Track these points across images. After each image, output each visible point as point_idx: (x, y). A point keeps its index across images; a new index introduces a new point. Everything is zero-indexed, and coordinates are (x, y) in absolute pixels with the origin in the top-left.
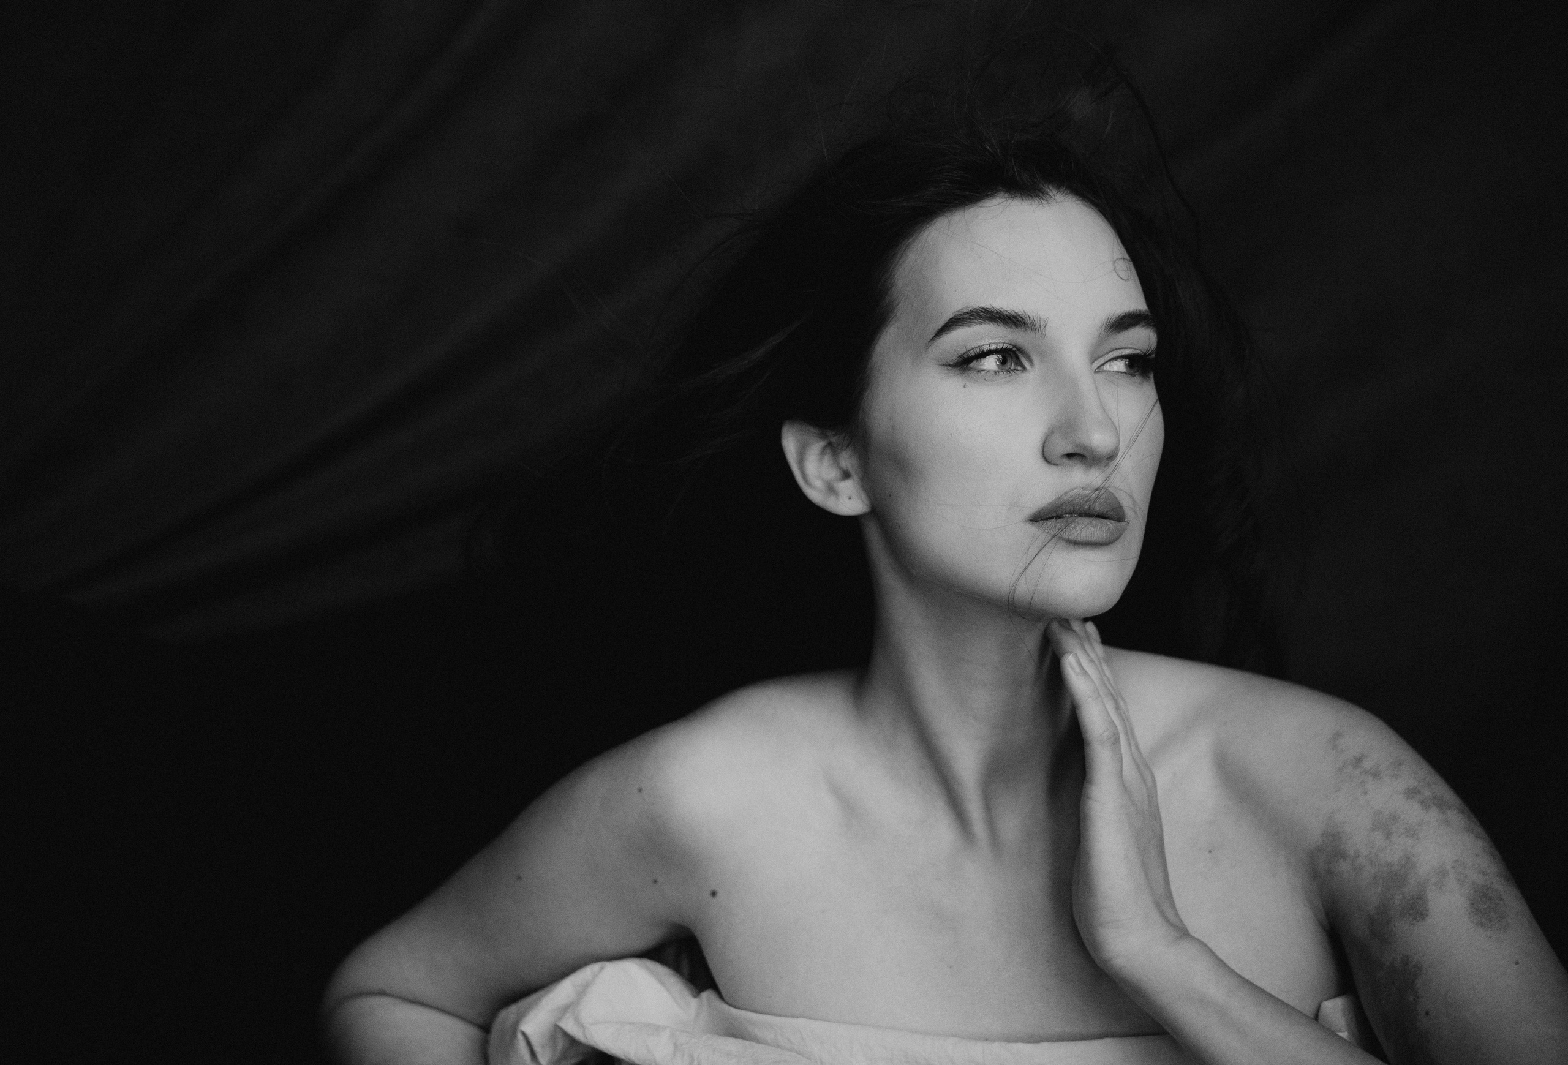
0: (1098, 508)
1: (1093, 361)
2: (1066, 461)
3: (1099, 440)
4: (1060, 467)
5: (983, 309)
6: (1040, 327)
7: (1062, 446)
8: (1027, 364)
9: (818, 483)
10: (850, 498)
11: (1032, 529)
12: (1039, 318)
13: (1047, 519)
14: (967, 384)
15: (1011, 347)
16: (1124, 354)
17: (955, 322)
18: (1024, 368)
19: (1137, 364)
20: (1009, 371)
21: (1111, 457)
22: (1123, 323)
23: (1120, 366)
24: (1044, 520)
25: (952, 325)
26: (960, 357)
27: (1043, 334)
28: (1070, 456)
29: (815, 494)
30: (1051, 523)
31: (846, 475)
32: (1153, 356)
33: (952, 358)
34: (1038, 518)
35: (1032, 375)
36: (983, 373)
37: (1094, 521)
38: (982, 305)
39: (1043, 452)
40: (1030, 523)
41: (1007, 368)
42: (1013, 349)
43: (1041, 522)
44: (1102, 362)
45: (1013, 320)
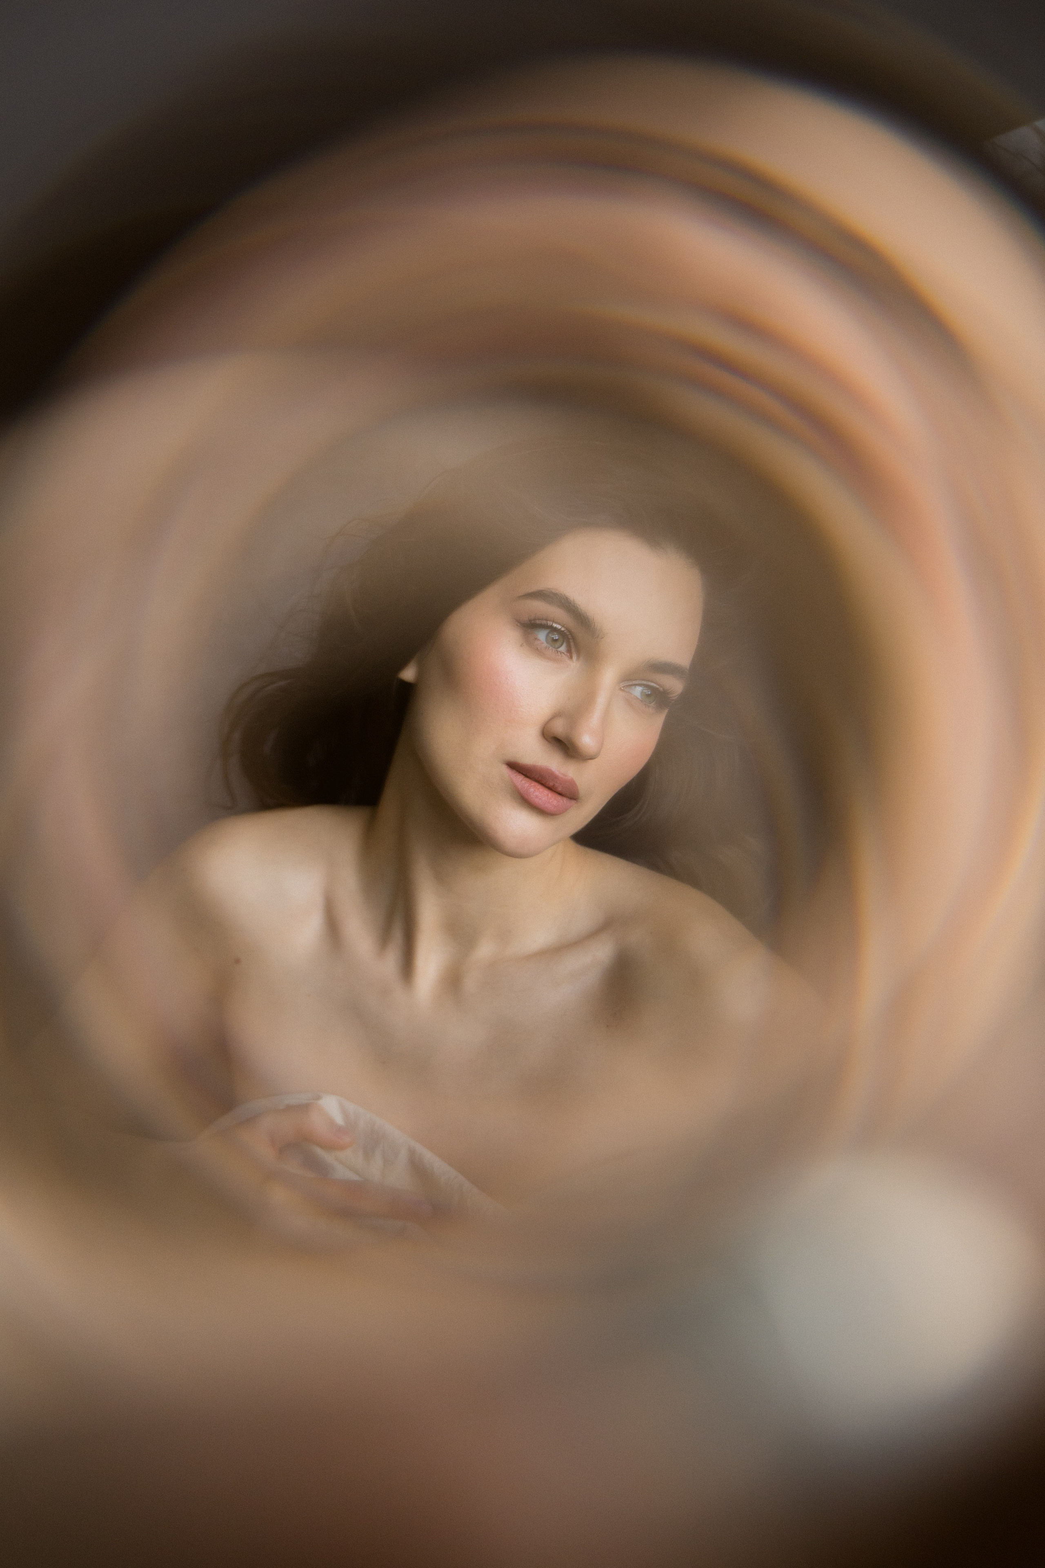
2: (554, 744)
4: (548, 746)
5: (566, 598)
6: (598, 636)
7: (559, 727)
11: (506, 773)
12: (600, 631)
13: (520, 772)
14: (523, 644)
15: (568, 633)
17: (540, 595)
18: (571, 657)
23: (638, 691)
24: (517, 772)
26: (530, 621)
27: (597, 643)
30: (520, 776)
34: (514, 766)
35: (574, 665)
36: (538, 643)
39: (544, 728)
40: (506, 766)
41: (557, 646)
42: (570, 636)
43: (514, 771)
44: (631, 683)
45: (582, 619)
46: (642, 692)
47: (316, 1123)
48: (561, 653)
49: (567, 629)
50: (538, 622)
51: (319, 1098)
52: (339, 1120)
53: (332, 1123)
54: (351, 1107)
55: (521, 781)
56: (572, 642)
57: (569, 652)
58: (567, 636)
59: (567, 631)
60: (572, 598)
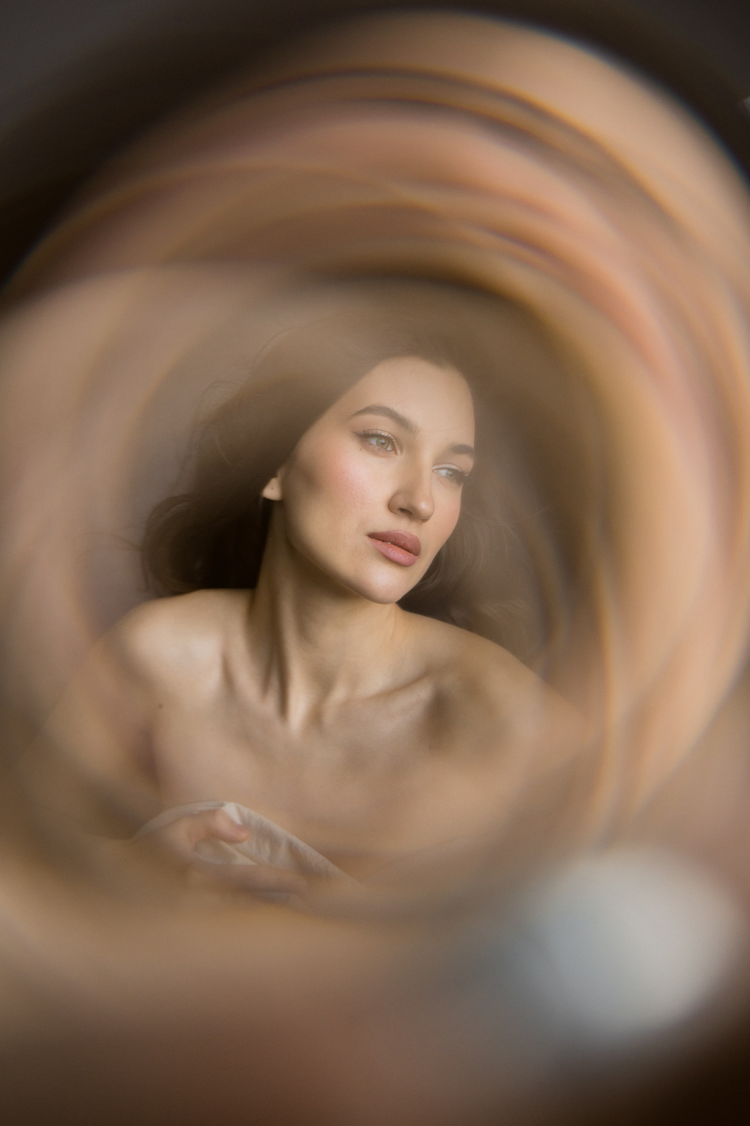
0: (409, 545)
1: (434, 465)
2: (399, 512)
3: (423, 506)
4: (395, 515)
5: (388, 408)
6: (415, 432)
7: (401, 502)
8: (399, 452)
10: (272, 489)
11: (369, 541)
12: (416, 427)
13: (378, 540)
14: (363, 449)
16: (451, 467)
19: (457, 476)
20: (386, 450)
21: (425, 520)
22: (459, 449)
23: (444, 472)
24: (376, 539)
25: (367, 411)
26: (364, 432)
27: (415, 437)
28: (402, 510)
30: (380, 542)
32: (467, 475)
33: (360, 430)
34: (373, 536)
36: (371, 446)
37: (403, 551)
38: (388, 406)
39: (390, 503)
40: (368, 536)
41: (384, 447)
43: (374, 539)
44: (438, 467)
45: (401, 421)
46: (447, 473)
47: (222, 825)
48: (388, 451)
49: (391, 435)
51: (222, 805)
52: (238, 821)
53: (232, 823)
54: (246, 811)
55: (381, 545)
56: (395, 443)
57: (394, 449)
58: (391, 439)
59: (392, 437)
60: (391, 408)
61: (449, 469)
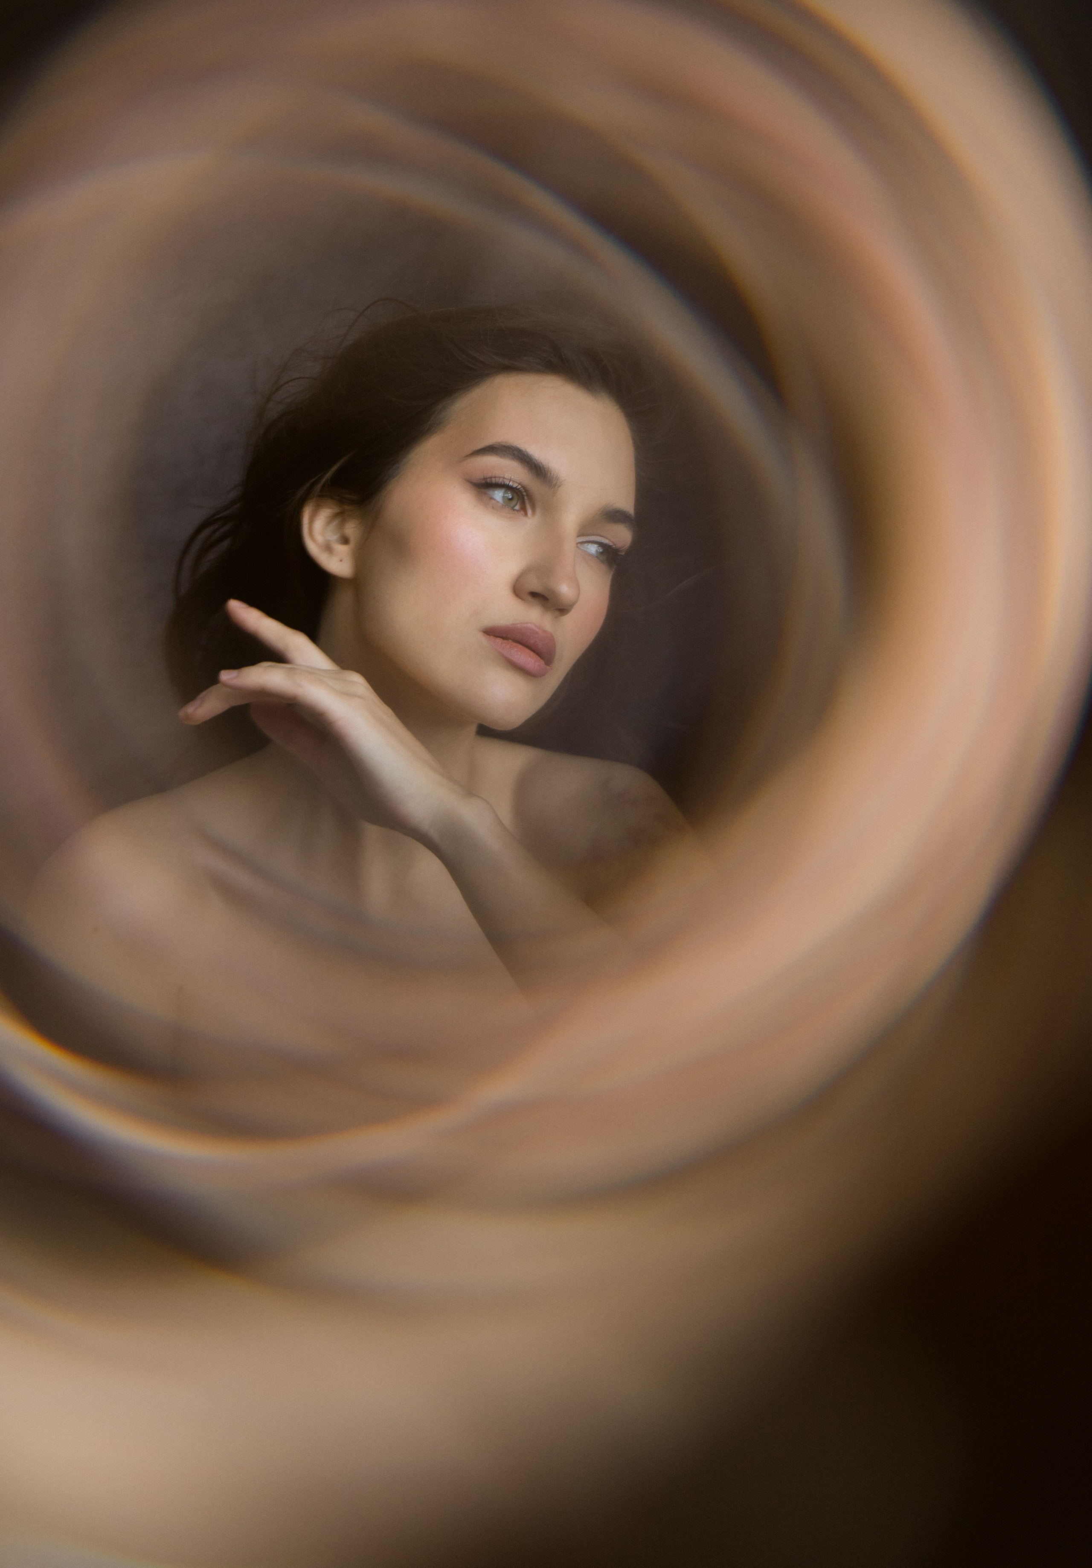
0: (540, 646)
1: (579, 536)
2: (529, 598)
3: (565, 590)
4: (523, 601)
5: (519, 449)
6: (555, 486)
7: (534, 584)
8: (530, 512)
9: (320, 539)
10: (341, 561)
11: (484, 640)
12: (557, 478)
13: (498, 637)
14: (479, 504)
15: (523, 491)
16: (603, 541)
17: (491, 449)
18: (526, 514)
19: (609, 554)
20: (513, 509)
21: (565, 610)
22: (613, 516)
23: (593, 549)
24: (494, 636)
25: (488, 451)
26: (485, 479)
27: (554, 493)
28: (534, 595)
29: (314, 546)
30: (499, 640)
31: (345, 541)
32: (623, 554)
33: (478, 476)
34: (492, 632)
35: (531, 522)
36: (494, 501)
37: (532, 654)
38: (518, 446)
39: (516, 584)
40: (483, 634)
41: (512, 506)
42: (524, 494)
43: (492, 637)
44: (585, 540)
45: (537, 469)
46: (597, 551)
48: (517, 511)
49: (522, 486)
50: (494, 480)
55: (502, 644)
56: (526, 498)
57: (524, 509)
58: (521, 492)
59: (522, 488)
60: (523, 449)
61: (600, 544)
